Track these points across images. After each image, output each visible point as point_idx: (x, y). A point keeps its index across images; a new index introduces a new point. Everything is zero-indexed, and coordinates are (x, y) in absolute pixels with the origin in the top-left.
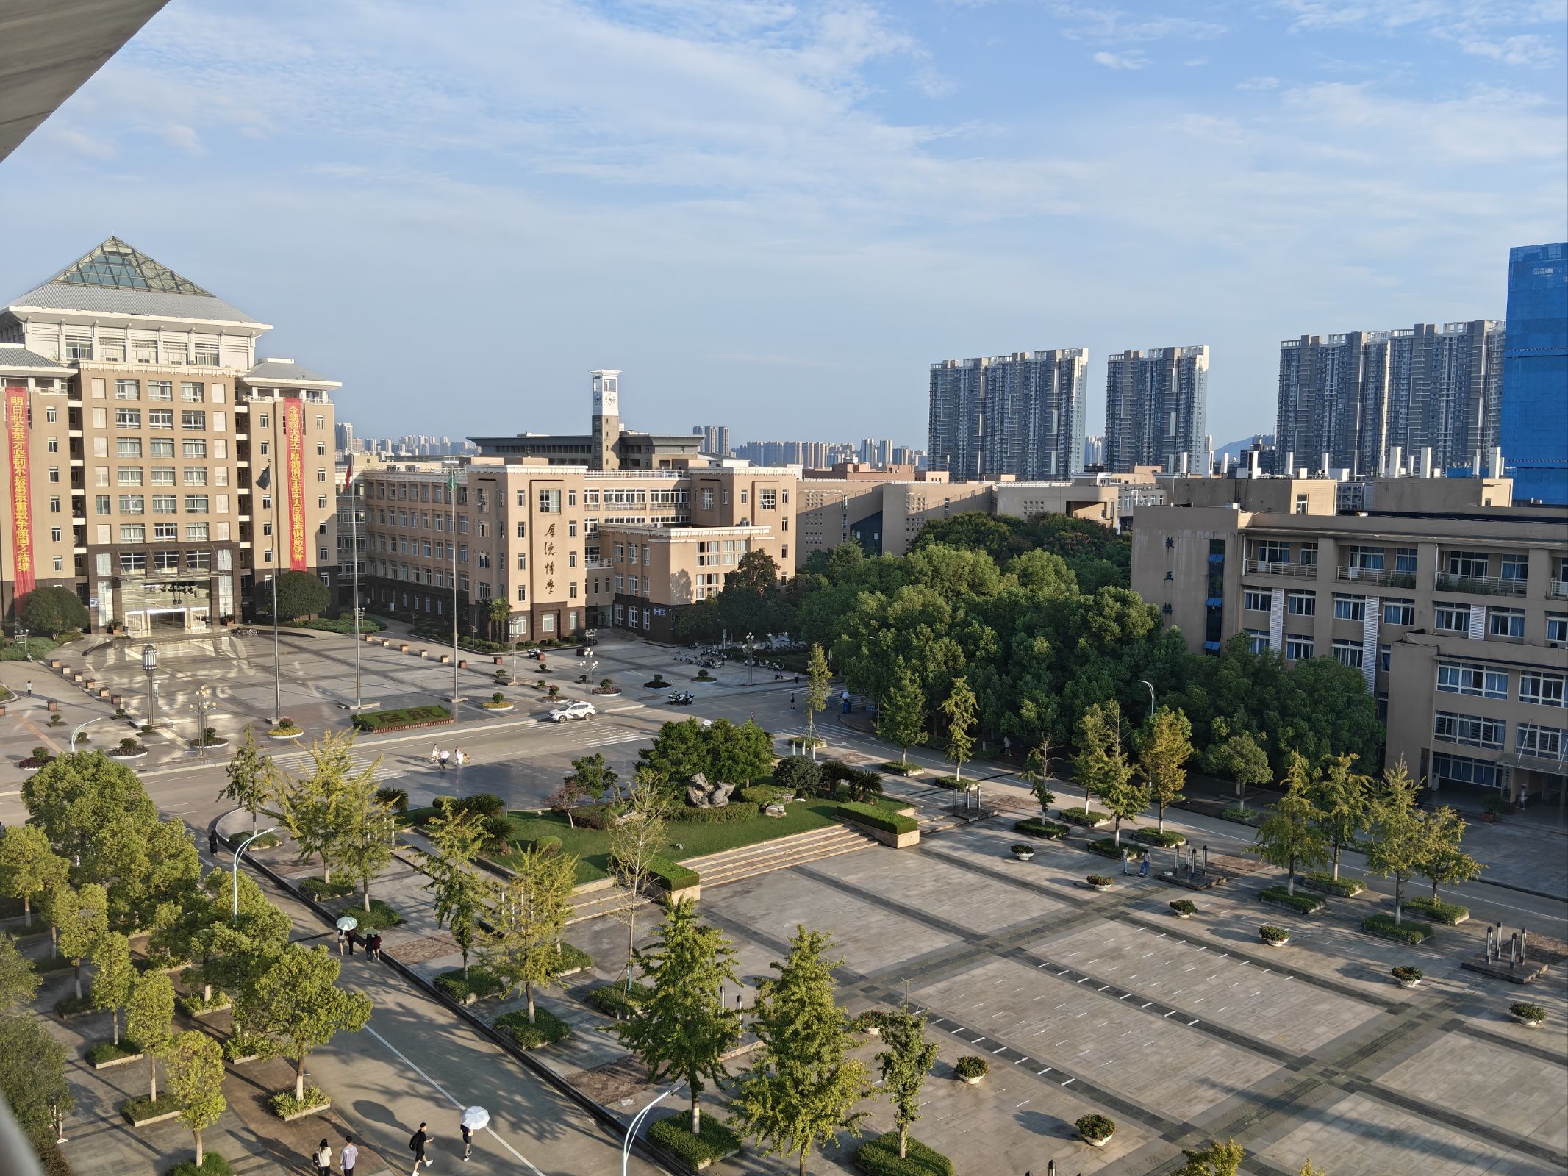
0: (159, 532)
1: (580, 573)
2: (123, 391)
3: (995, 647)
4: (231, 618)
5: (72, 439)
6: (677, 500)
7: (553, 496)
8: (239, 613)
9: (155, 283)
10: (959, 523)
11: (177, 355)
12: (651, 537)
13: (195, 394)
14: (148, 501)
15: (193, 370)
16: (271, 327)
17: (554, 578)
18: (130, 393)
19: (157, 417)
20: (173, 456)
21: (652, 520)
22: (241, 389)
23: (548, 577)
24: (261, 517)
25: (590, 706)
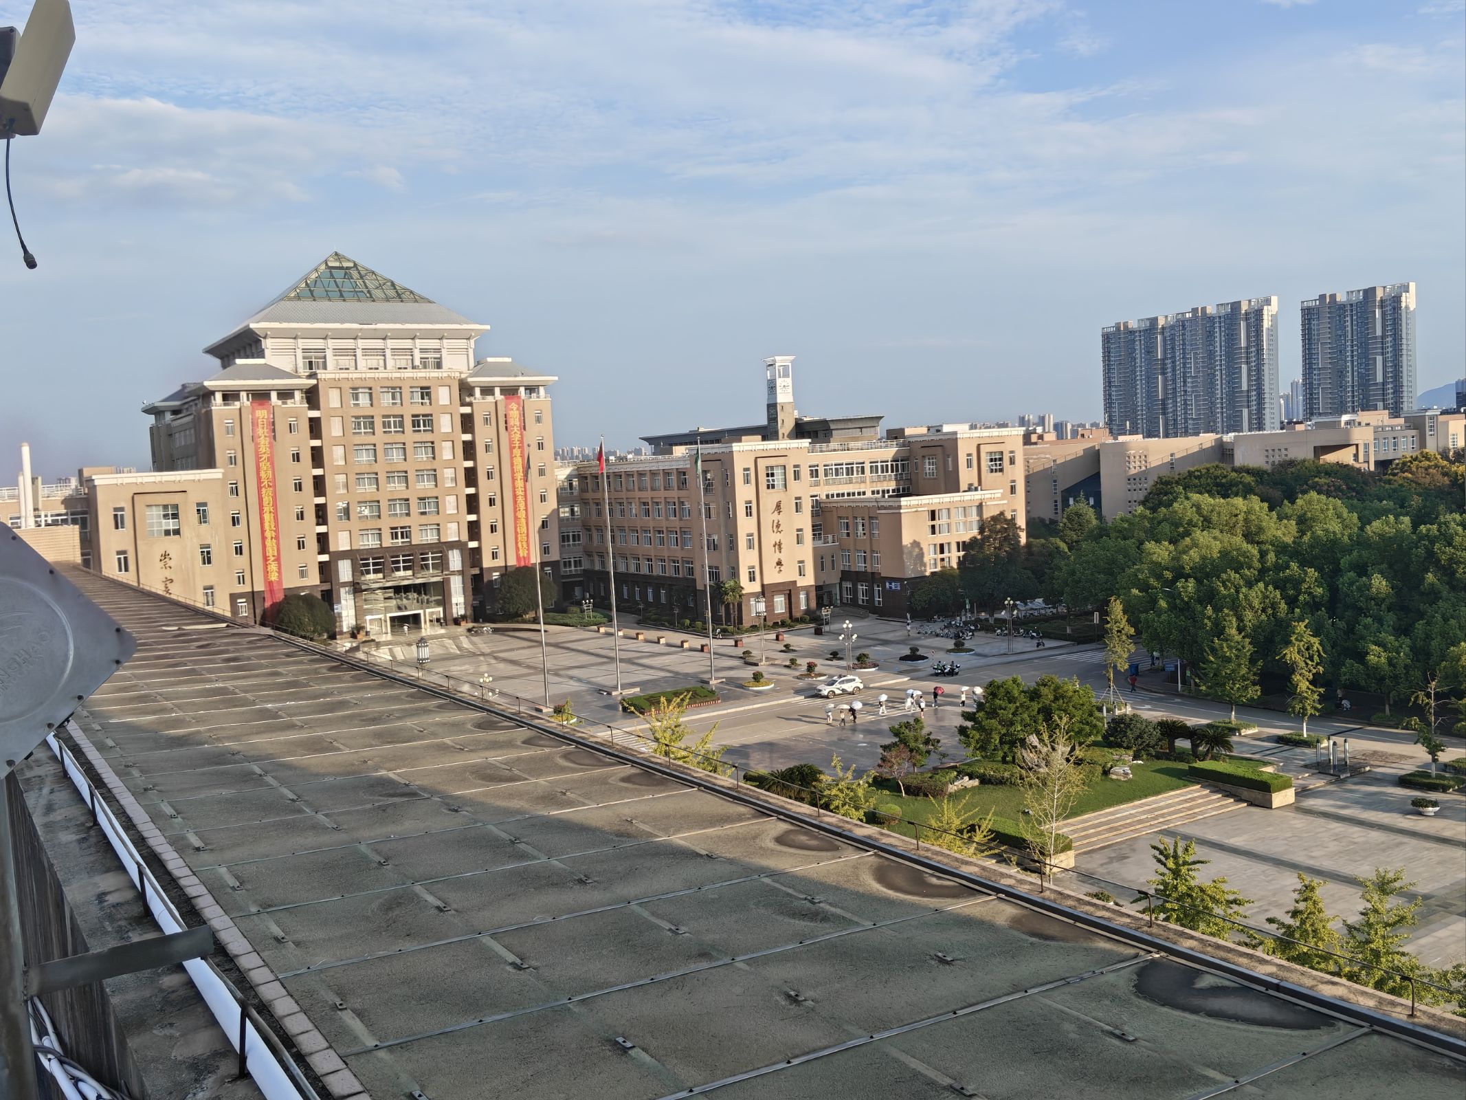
0: (394, 536)
1: (806, 551)
2: (357, 400)
3: (1320, 590)
4: (464, 617)
5: (313, 448)
6: (897, 471)
7: (778, 472)
8: (470, 612)
9: (378, 293)
10: (1196, 477)
11: (403, 361)
12: (879, 508)
13: (423, 398)
14: (384, 505)
15: (421, 374)
16: (488, 327)
17: (782, 556)
18: (364, 400)
19: (389, 422)
20: (405, 460)
21: (873, 493)
22: (465, 389)
23: (777, 556)
24: (488, 515)
25: (858, 680)
